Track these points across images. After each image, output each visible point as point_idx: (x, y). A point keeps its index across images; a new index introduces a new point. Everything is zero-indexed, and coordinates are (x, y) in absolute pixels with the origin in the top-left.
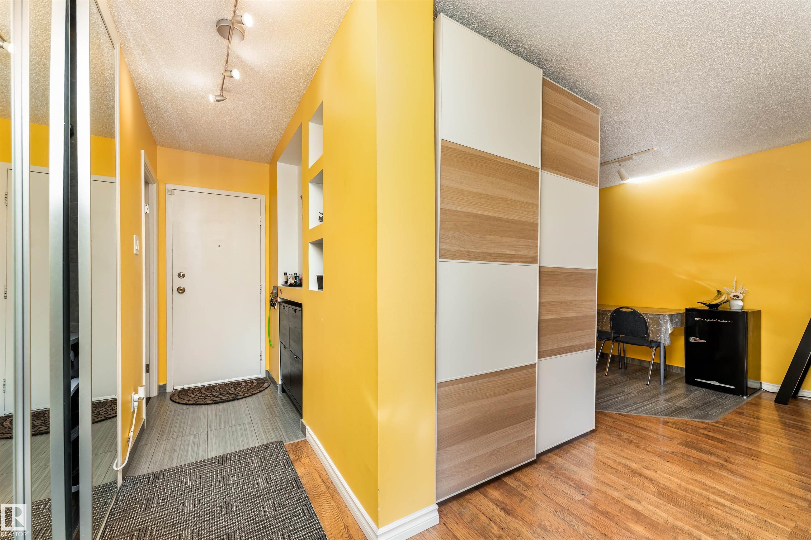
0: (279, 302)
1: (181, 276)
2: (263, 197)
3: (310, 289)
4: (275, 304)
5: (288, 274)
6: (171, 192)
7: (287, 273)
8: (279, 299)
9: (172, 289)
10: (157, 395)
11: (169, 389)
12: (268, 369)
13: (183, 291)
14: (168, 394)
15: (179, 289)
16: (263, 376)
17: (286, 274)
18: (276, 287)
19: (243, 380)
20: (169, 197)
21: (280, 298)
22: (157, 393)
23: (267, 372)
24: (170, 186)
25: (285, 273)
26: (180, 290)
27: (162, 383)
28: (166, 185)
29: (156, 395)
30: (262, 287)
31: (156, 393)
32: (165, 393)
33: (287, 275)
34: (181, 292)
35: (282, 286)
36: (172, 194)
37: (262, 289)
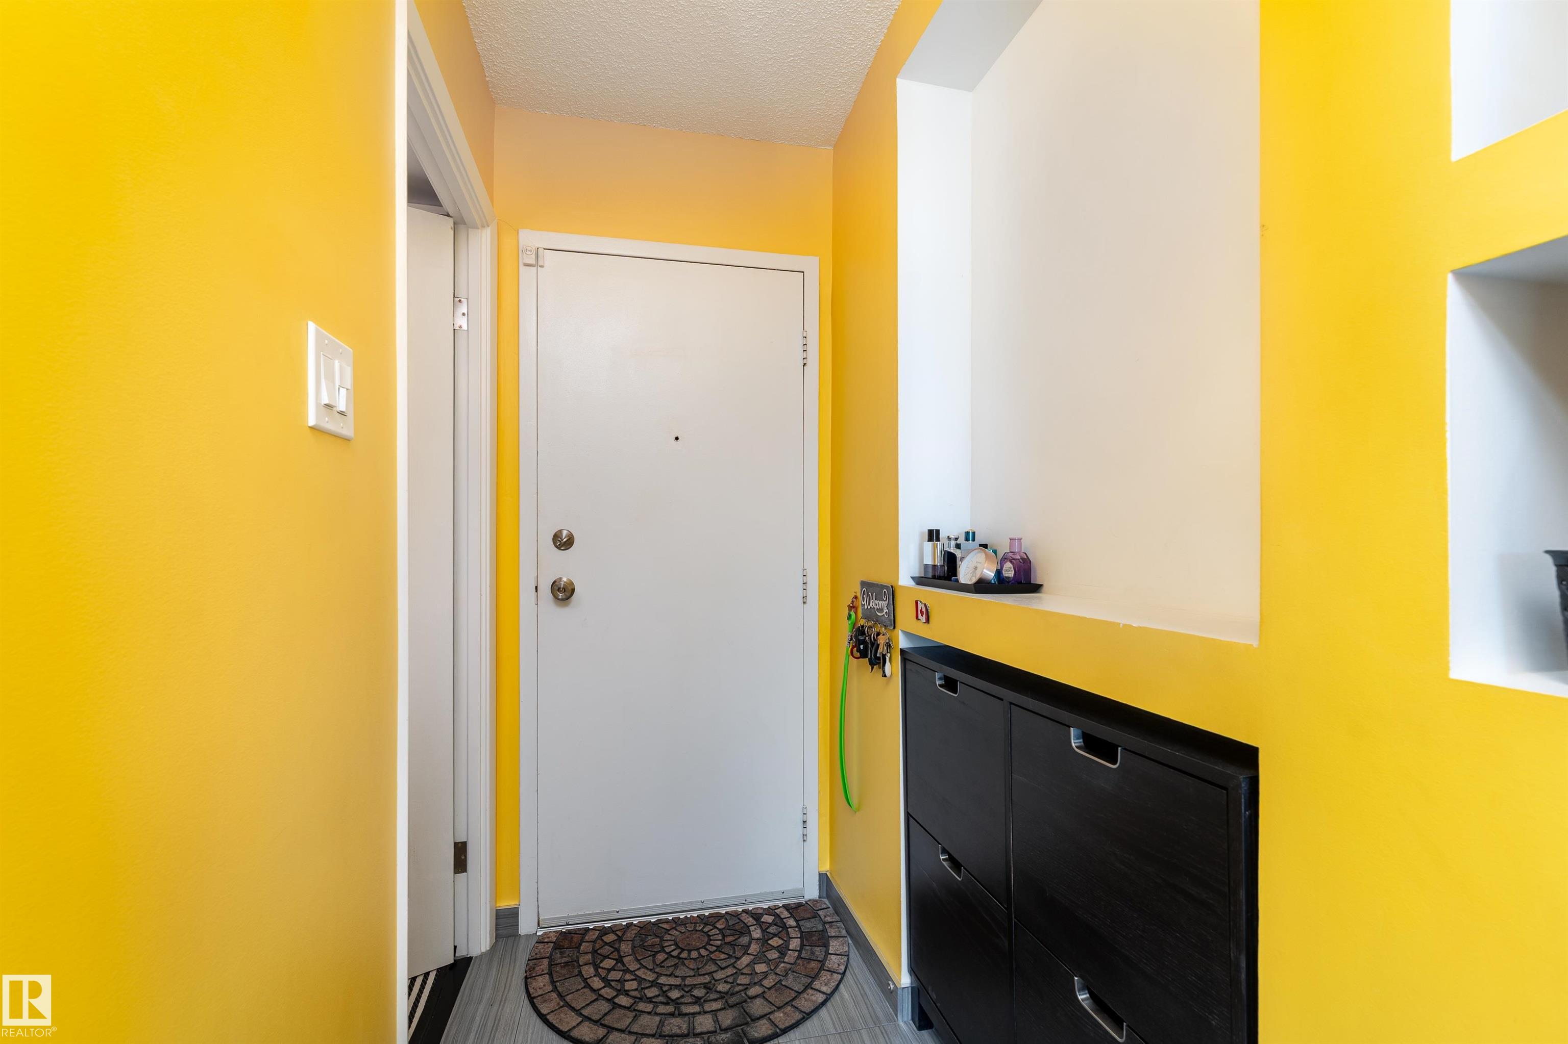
0: (903, 651)
1: (563, 542)
2: (811, 264)
3: (1454, 674)
4: (884, 656)
5: (943, 535)
6: (534, 256)
7: (938, 531)
8: (901, 636)
9: (536, 587)
10: (491, 949)
11: (526, 926)
12: (826, 867)
13: (568, 594)
14: (523, 941)
15: (556, 588)
16: (812, 892)
17: (933, 535)
18: (886, 587)
19: (750, 907)
20: (527, 274)
21: (908, 634)
22: (491, 938)
23: (825, 881)
24: (530, 238)
25: (931, 532)
26: (559, 590)
27: (505, 903)
28: (521, 234)
29: (488, 949)
30: (809, 579)
31: (488, 939)
32: (515, 935)
33: (938, 539)
34: (561, 595)
35: (912, 583)
36: (537, 264)
37: (809, 586)
